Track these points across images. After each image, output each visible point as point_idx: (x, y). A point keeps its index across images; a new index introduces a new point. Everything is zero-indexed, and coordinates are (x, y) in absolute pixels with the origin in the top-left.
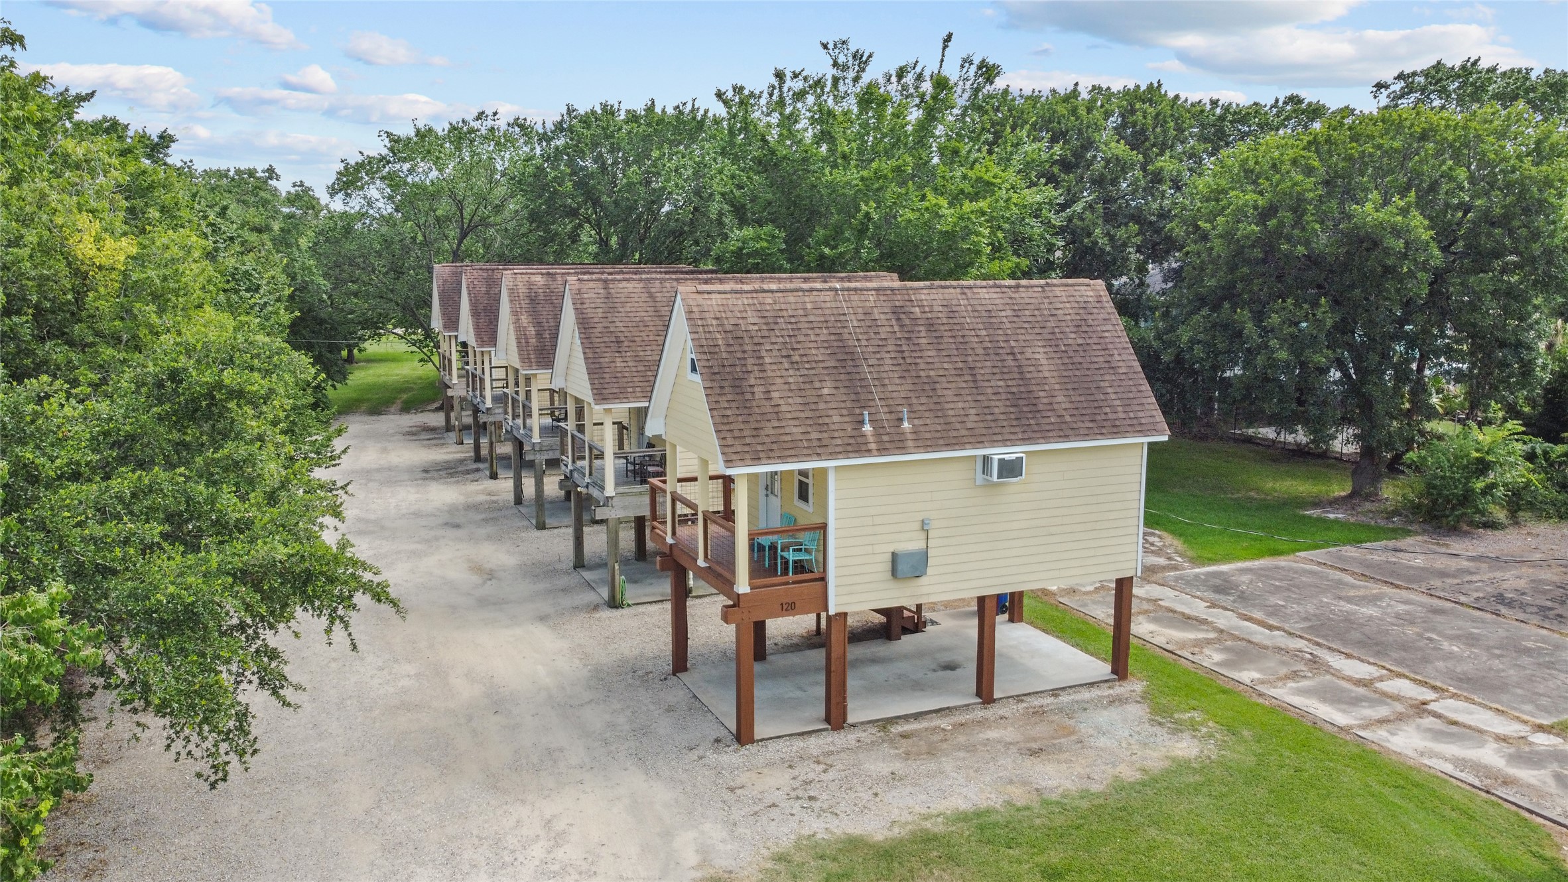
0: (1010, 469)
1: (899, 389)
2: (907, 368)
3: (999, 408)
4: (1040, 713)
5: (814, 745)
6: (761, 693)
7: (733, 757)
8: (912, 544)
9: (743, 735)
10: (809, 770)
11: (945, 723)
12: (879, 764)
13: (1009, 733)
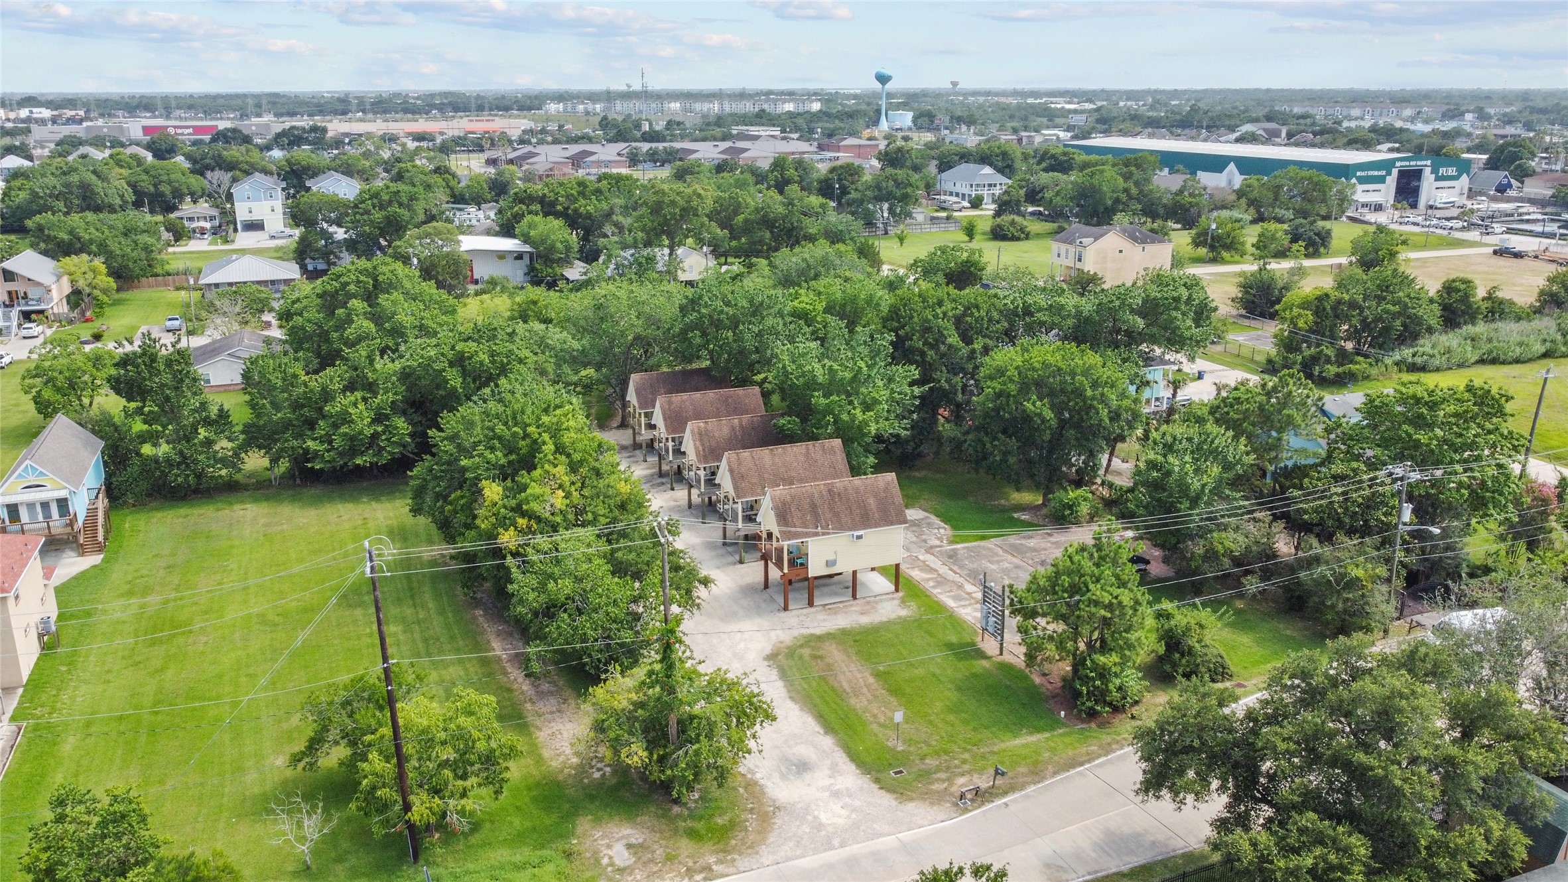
0: (859, 537)
1: (829, 515)
2: (831, 509)
3: (857, 519)
4: (868, 603)
5: (804, 611)
6: (790, 596)
7: (783, 614)
8: (832, 558)
9: (786, 609)
10: (802, 618)
11: (841, 605)
12: (821, 617)
13: (858, 609)
